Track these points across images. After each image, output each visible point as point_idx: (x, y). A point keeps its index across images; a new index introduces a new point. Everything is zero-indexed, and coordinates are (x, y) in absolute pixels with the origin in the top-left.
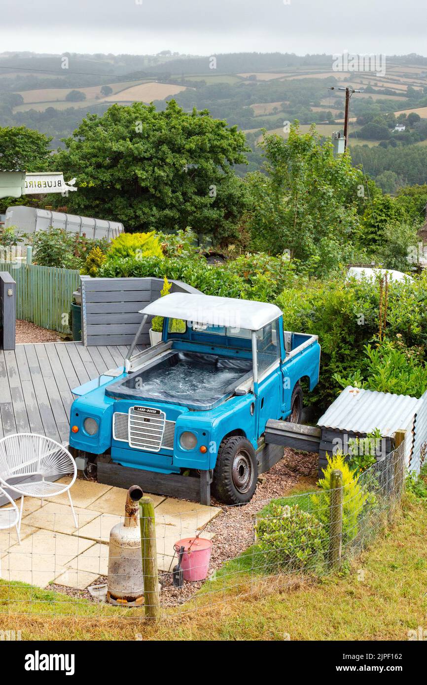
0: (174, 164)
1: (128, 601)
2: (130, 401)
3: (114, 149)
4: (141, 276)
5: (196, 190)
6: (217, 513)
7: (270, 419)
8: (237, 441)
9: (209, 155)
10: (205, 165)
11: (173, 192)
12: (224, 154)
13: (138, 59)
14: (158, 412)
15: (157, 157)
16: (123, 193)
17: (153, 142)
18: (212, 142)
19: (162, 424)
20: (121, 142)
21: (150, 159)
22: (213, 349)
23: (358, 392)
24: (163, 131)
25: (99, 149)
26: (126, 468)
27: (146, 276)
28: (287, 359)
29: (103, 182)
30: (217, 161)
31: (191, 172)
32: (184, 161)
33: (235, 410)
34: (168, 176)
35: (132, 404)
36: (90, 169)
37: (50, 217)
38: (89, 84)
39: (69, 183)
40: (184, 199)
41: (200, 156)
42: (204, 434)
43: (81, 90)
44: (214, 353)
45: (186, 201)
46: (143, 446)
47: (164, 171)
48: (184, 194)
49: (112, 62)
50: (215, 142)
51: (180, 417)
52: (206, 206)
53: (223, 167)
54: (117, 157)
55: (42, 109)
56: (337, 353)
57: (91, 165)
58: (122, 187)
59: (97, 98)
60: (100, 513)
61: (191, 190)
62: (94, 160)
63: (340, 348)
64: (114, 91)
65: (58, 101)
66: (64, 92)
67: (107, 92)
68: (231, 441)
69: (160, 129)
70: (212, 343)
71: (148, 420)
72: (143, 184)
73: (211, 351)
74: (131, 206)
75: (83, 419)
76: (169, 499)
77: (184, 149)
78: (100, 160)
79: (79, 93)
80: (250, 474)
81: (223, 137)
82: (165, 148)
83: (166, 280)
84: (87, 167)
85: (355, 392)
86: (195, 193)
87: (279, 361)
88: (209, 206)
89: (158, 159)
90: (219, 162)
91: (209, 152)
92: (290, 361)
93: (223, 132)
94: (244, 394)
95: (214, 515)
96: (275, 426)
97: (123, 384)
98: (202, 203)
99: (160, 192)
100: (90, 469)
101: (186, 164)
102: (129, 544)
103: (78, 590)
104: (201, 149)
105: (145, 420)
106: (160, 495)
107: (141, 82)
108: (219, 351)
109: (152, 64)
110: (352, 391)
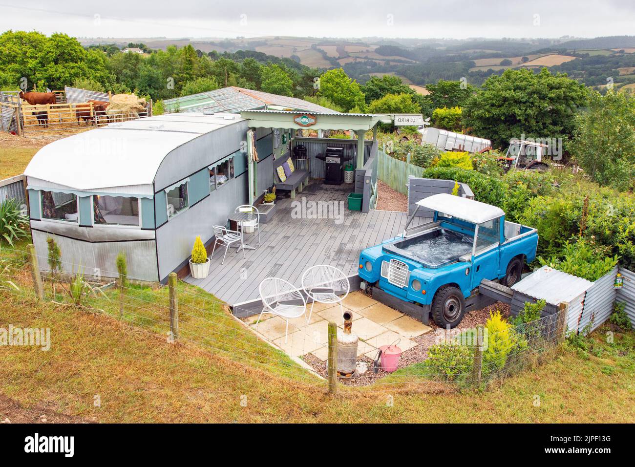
0: (539, 107)
1: (341, 375)
2: (392, 256)
3: (503, 95)
4: (445, 179)
5: (552, 122)
6: (428, 331)
7: (485, 279)
8: (451, 290)
9: (563, 101)
10: (559, 107)
11: (537, 122)
12: (573, 101)
13: (547, 41)
14: (404, 265)
15: (529, 102)
16: (505, 122)
17: (528, 92)
18: (566, 93)
19: (405, 272)
20: (508, 91)
21: (525, 103)
22: (462, 229)
23: (550, 270)
24: (535, 86)
25: (494, 95)
26: (386, 293)
27: (448, 179)
28: (505, 243)
29: (494, 115)
30: (568, 105)
31: (552, 111)
32: (546, 105)
33: (452, 271)
34: (534, 113)
35: (393, 258)
36: (487, 107)
37: (447, 134)
38: (516, 56)
39: (426, 120)
40: (543, 127)
41: (556, 102)
42: (425, 283)
43: (510, 59)
44: (463, 232)
45: (544, 128)
46: (395, 283)
47: (533, 110)
48: (544, 124)
49: (531, 43)
50: (568, 94)
51: (415, 270)
52: (557, 132)
53: (571, 108)
54: (505, 99)
55: (485, 70)
56: (554, 241)
57: (488, 105)
58: (505, 118)
59: (519, 64)
60: (361, 317)
61: (548, 121)
62: (490, 101)
63: (556, 238)
64: (530, 60)
65: (495, 65)
66: (499, 60)
67: (525, 60)
68: (446, 289)
69: (533, 85)
70: (463, 226)
71: (399, 269)
72: (518, 118)
73: (461, 231)
74: (509, 129)
75: (365, 261)
76: (406, 317)
77: (547, 97)
78: (494, 102)
79: (508, 60)
80: (458, 311)
81: (574, 91)
82: (535, 96)
83: (457, 183)
84: (485, 106)
85: (548, 270)
86: (551, 124)
87: (499, 244)
88: (559, 132)
89: (530, 103)
90: (569, 106)
91: (563, 99)
92: (509, 244)
93: (575, 88)
94: (465, 262)
95: (426, 331)
96: (486, 283)
97: (395, 245)
98: (554, 130)
99: (528, 122)
100: (369, 289)
101: (548, 107)
102: (342, 343)
103: (321, 360)
104: (558, 97)
105: (398, 268)
106: (402, 312)
107: (547, 54)
108: (465, 231)
109: (556, 44)
110: (546, 270)
